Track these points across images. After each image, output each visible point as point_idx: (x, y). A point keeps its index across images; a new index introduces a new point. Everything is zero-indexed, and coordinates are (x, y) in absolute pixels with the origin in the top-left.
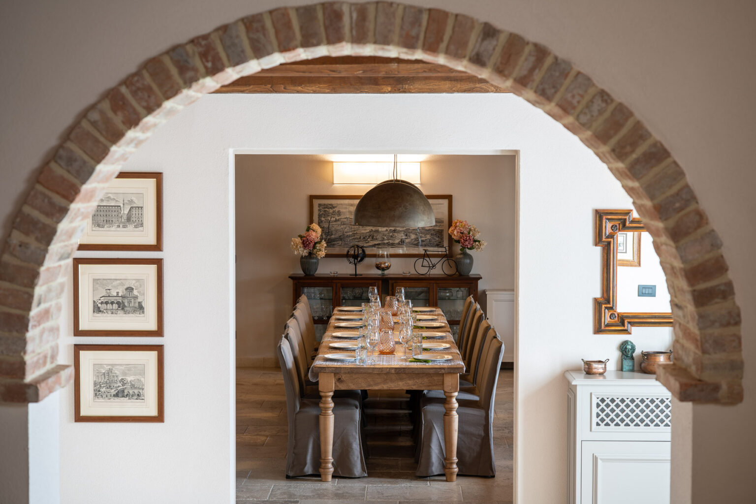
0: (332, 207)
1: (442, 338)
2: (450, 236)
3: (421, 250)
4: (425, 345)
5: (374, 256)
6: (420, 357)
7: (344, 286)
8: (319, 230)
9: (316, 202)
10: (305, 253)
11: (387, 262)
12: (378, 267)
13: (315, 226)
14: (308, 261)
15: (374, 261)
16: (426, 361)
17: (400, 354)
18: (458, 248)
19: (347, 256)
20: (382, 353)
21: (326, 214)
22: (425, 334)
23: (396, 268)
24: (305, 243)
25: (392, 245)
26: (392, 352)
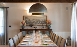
0: (27, 18)
1: (48, 39)
2: (47, 22)
3: (42, 25)
4: (46, 40)
5: (34, 26)
6: (45, 43)
7: (29, 31)
8: (25, 21)
9: (24, 17)
10: (22, 25)
11: (36, 27)
12: (35, 28)
13: (24, 21)
14: (23, 26)
15: (34, 27)
16: (47, 44)
17: (40, 43)
18: (48, 24)
19: (29, 26)
20: (36, 42)
21: (26, 19)
22: (45, 38)
23: (38, 28)
24: (22, 23)
25: (37, 24)
26: (38, 42)
